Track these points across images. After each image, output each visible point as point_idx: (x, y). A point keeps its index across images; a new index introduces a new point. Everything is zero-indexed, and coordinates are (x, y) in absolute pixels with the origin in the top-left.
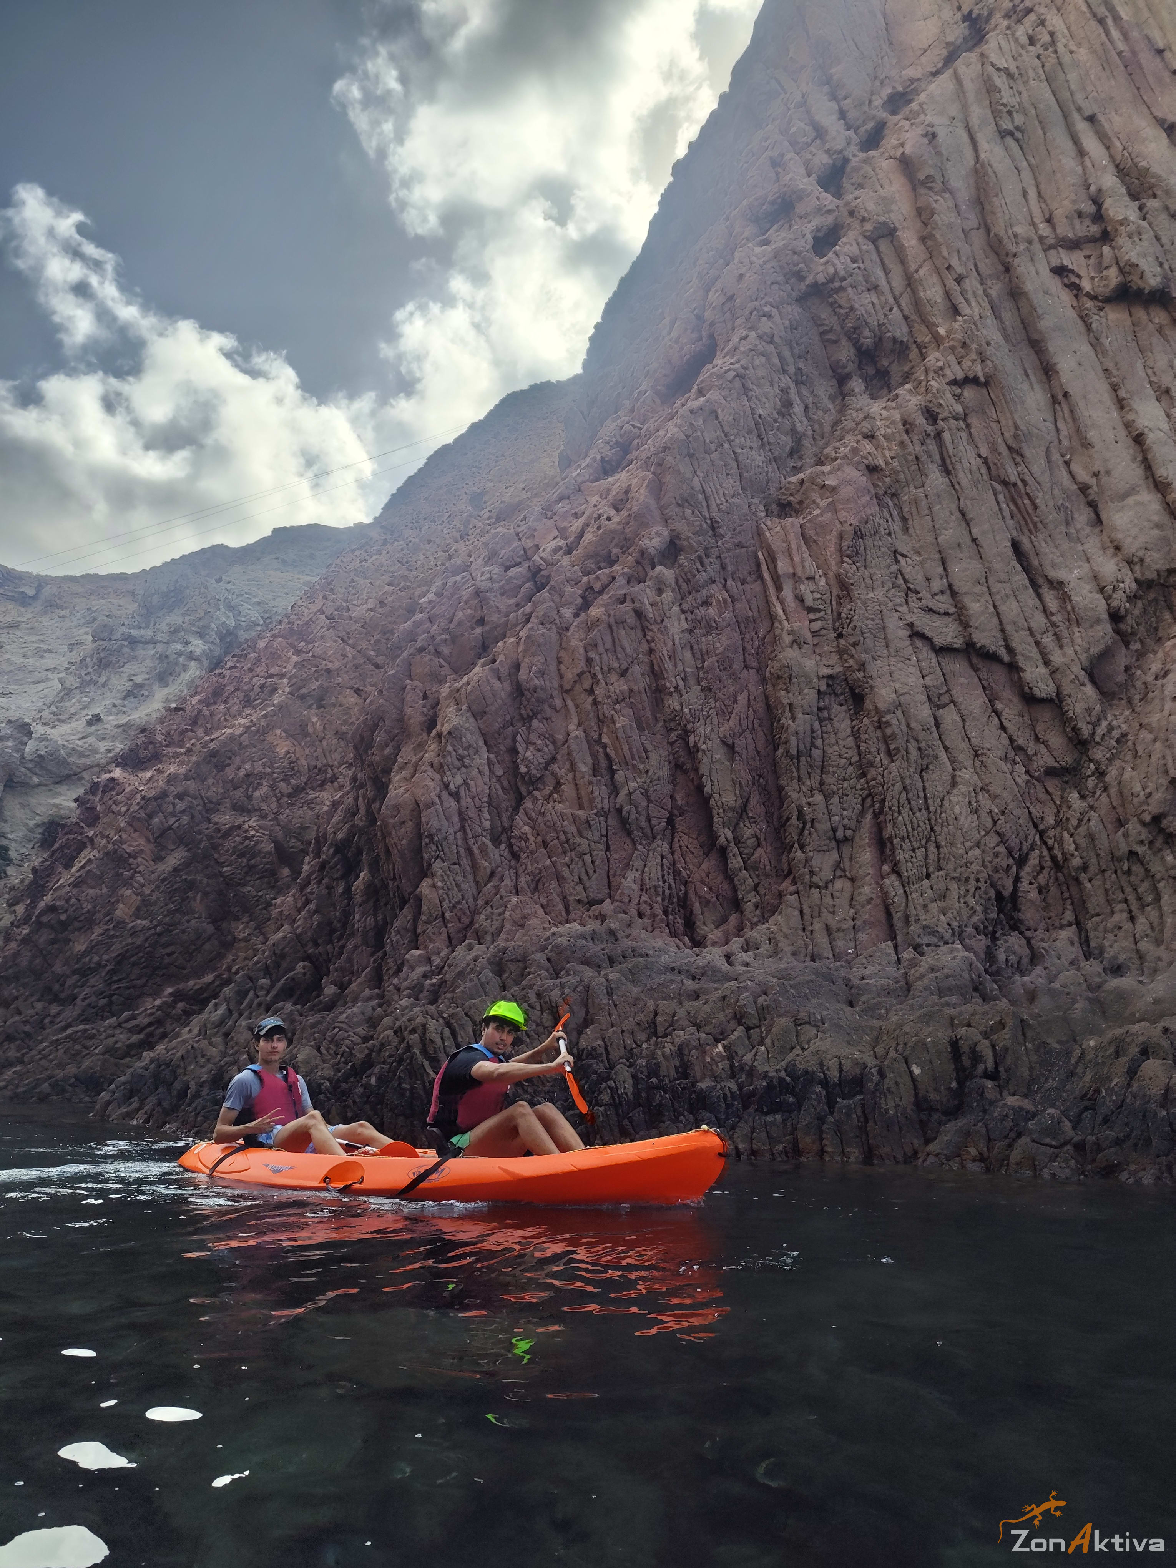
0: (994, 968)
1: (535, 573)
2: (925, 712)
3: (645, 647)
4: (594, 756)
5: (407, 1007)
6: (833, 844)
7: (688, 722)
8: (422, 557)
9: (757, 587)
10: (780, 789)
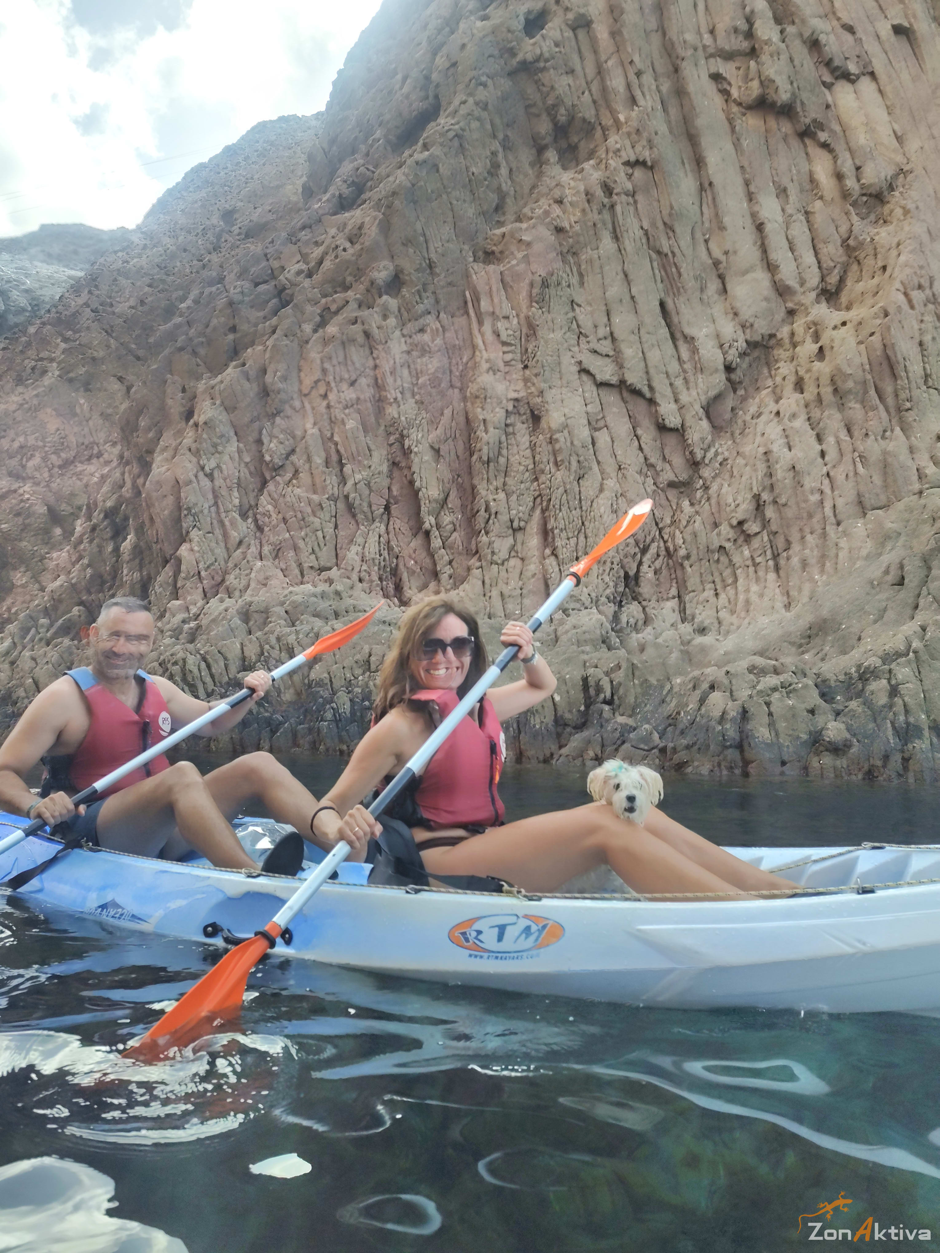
0: (618, 627)
1: (280, 291)
2: (585, 433)
3: (371, 363)
4: (326, 451)
5: (169, 645)
6: (510, 531)
7: (404, 428)
8: (178, 264)
9: (463, 320)
10: (473, 488)
